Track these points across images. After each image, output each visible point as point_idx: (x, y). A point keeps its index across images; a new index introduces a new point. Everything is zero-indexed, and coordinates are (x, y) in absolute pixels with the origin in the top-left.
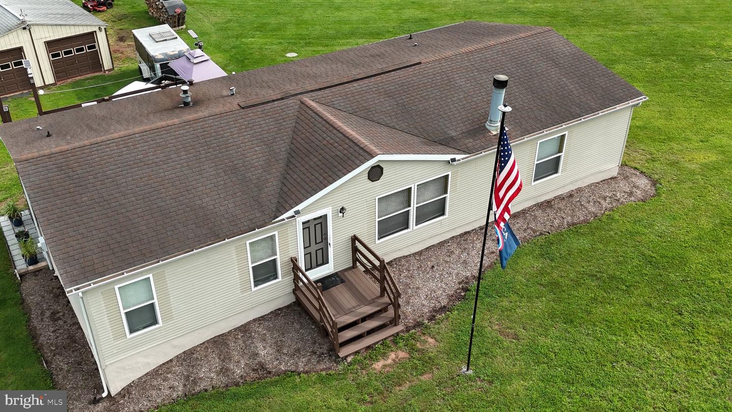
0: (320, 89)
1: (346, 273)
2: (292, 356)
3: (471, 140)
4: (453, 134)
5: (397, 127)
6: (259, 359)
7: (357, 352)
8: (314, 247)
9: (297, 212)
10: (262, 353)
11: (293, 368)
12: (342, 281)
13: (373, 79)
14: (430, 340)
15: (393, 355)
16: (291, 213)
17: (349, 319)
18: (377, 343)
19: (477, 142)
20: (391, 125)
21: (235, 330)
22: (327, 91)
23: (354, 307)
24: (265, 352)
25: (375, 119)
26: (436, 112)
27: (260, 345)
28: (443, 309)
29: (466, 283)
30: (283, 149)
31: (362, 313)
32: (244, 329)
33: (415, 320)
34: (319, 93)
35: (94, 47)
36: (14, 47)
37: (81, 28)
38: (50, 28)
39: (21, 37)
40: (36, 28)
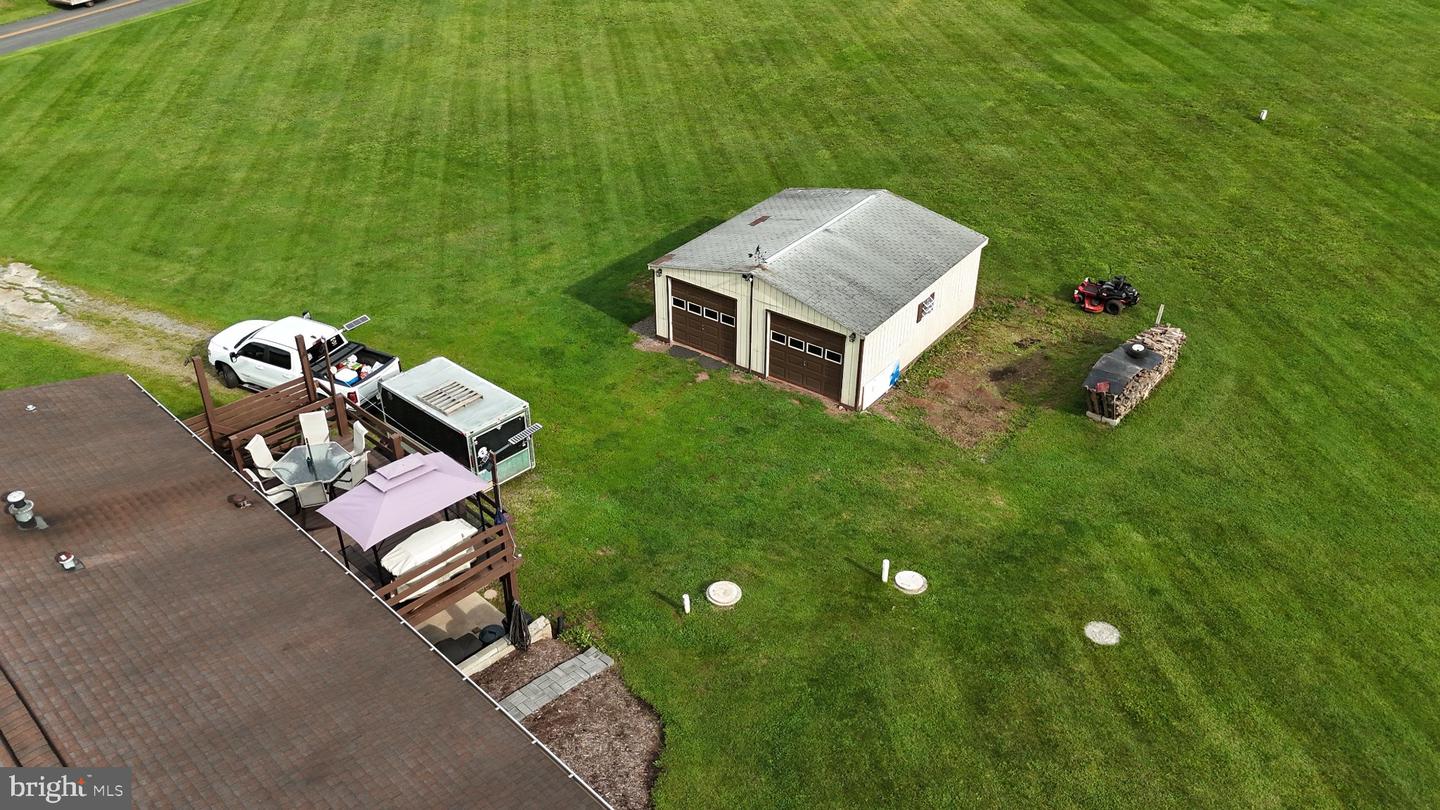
35: (837, 358)
36: (726, 294)
37: (824, 320)
38: (780, 294)
39: (739, 286)
40: (762, 284)
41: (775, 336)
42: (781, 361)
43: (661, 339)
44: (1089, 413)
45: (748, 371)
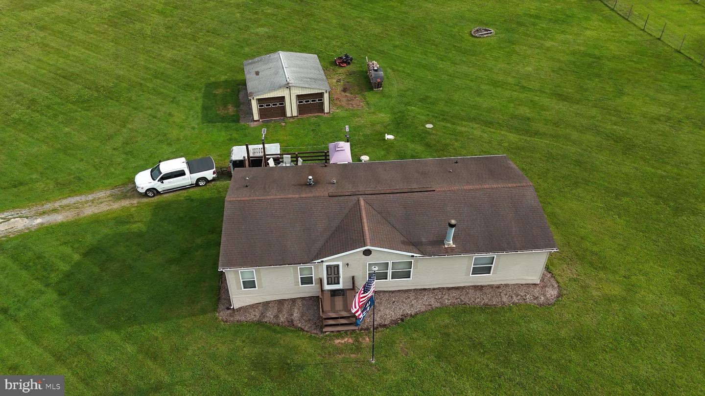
0: (372, 194)
1: (347, 291)
2: (306, 321)
3: (430, 247)
4: (424, 240)
5: (397, 228)
6: (293, 318)
7: (333, 332)
8: (333, 276)
9: (322, 261)
10: (295, 315)
11: (303, 327)
12: (343, 295)
13: (402, 194)
14: (367, 339)
15: (346, 339)
16: (319, 261)
17: (333, 315)
18: (343, 331)
19: (433, 249)
20: (395, 226)
21: (291, 299)
22: (374, 196)
23: (340, 310)
24: (296, 315)
25: (389, 219)
26: (423, 224)
27: (296, 310)
28: (384, 326)
29: (405, 317)
30: (335, 225)
31: (341, 315)
32: (294, 300)
33: (367, 326)
34: (370, 196)
35: (321, 100)
36: (280, 96)
37: (316, 90)
38: (300, 88)
39: (285, 91)
40: (293, 88)
41: (299, 102)
42: (302, 109)
43: (256, 121)
44: (374, 89)
45: (292, 117)
